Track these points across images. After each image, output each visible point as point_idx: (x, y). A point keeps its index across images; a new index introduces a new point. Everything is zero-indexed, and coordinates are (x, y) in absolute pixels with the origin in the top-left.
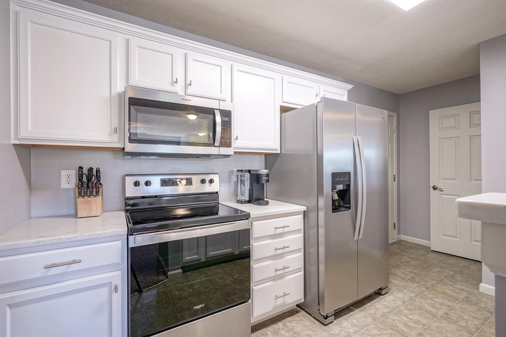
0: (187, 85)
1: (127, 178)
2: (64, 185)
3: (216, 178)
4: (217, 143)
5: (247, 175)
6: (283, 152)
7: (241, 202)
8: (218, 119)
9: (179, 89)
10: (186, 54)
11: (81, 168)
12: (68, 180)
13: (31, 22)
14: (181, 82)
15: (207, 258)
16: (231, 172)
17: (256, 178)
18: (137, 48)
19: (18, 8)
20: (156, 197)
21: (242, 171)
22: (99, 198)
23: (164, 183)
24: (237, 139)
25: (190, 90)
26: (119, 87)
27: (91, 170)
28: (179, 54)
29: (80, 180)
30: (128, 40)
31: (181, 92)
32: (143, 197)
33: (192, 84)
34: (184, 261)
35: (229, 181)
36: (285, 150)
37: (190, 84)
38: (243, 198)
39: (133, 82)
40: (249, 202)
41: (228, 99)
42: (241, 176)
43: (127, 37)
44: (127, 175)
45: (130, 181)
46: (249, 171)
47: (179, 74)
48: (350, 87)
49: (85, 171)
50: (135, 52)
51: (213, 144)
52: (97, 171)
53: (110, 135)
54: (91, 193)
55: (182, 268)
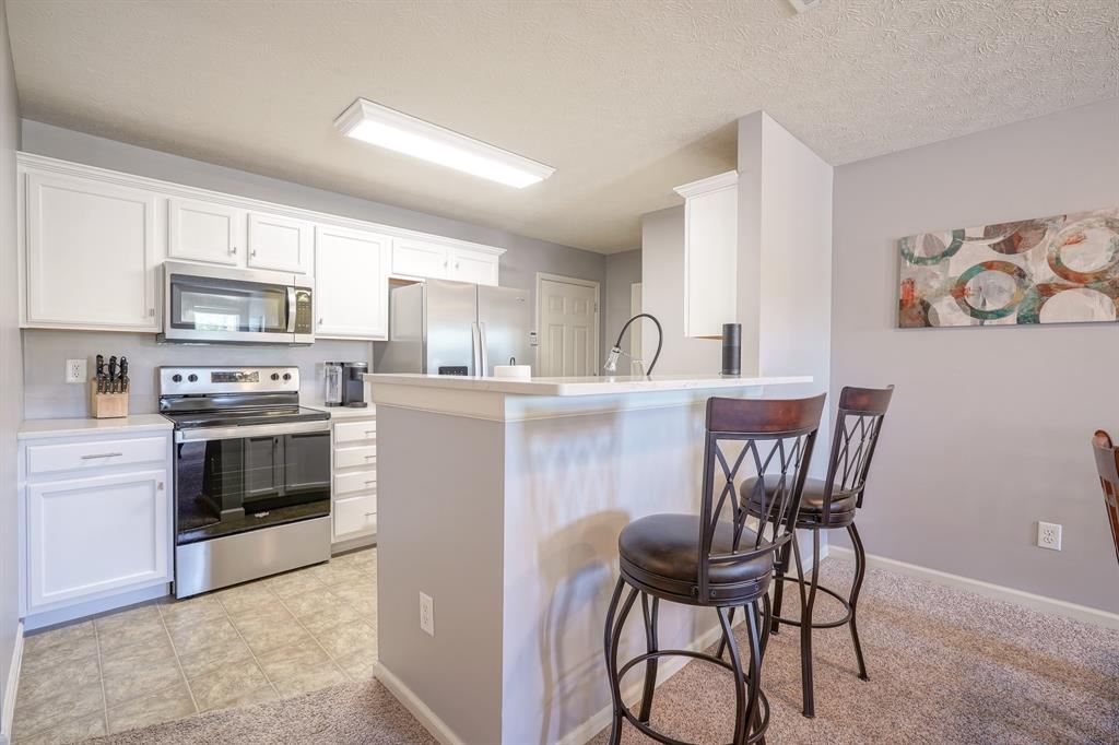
0: (250, 255)
1: (163, 371)
2: (71, 378)
3: (294, 373)
4: (291, 328)
5: (340, 369)
6: (392, 339)
7: (331, 405)
8: (292, 298)
9: (239, 261)
10: (248, 215)
11: (99, 357)
12: (77, 372)
13: (43, 186)
14: (241, 251)
15: (285, 492)
16: (319, 366)
17: (351, 373)
18: (180, 211)
19: (26, 170)
20: (204, 396)
21: (332, 364)
22: (125, 396)
23: (217, 378)
24: (321, 322)
25: (253, 261)
26: (157, 258)
27: (113, 359)
28: (238, 215)
29: (100, 372)
30: (168, 201)
31: (241, 266)
32: (186, 396)
33: (257, 253)
34: (248, 495)
35: (317, 379)
36: (396, 337)
37: (254, 254)
38: (333, 400)
39: (174, 253)
40: (342, 404)
41: (310, 273)
42: (331, 371)
43: (167, 196)
44: (163, 367)
45: (166, 374)
46: (342, 364)
47: (239, 242)
48: (503, 251)
49: (107, 361)
50: (178, 216)
51: (285, 331)
52: (122, 361)
53: (145, 317)
54: (115, 387)
55: (244, 505)
